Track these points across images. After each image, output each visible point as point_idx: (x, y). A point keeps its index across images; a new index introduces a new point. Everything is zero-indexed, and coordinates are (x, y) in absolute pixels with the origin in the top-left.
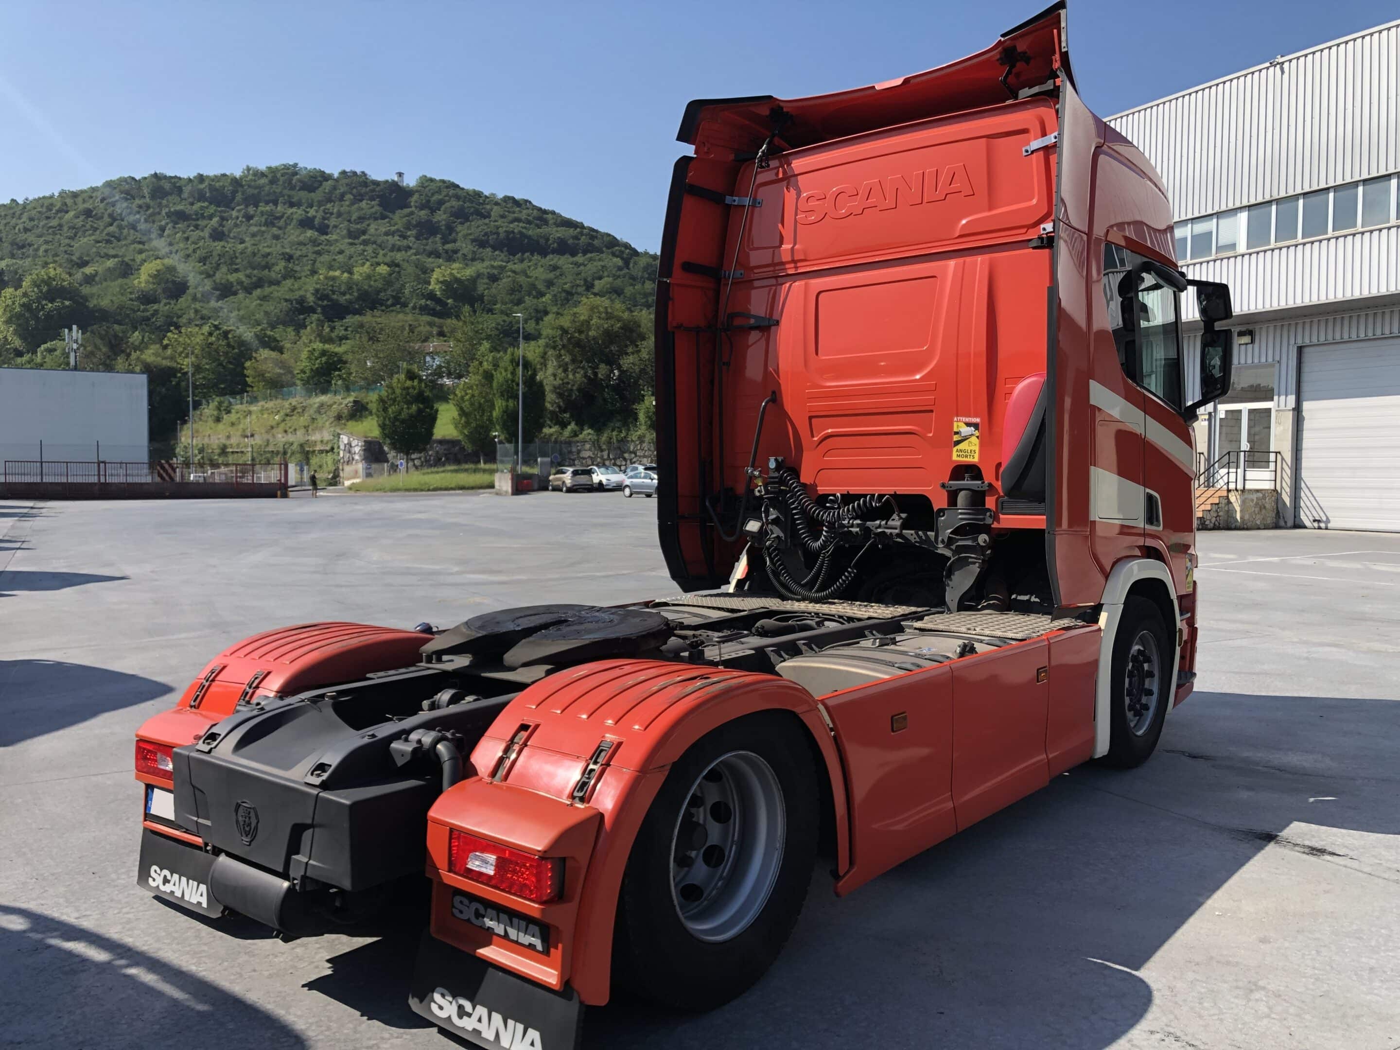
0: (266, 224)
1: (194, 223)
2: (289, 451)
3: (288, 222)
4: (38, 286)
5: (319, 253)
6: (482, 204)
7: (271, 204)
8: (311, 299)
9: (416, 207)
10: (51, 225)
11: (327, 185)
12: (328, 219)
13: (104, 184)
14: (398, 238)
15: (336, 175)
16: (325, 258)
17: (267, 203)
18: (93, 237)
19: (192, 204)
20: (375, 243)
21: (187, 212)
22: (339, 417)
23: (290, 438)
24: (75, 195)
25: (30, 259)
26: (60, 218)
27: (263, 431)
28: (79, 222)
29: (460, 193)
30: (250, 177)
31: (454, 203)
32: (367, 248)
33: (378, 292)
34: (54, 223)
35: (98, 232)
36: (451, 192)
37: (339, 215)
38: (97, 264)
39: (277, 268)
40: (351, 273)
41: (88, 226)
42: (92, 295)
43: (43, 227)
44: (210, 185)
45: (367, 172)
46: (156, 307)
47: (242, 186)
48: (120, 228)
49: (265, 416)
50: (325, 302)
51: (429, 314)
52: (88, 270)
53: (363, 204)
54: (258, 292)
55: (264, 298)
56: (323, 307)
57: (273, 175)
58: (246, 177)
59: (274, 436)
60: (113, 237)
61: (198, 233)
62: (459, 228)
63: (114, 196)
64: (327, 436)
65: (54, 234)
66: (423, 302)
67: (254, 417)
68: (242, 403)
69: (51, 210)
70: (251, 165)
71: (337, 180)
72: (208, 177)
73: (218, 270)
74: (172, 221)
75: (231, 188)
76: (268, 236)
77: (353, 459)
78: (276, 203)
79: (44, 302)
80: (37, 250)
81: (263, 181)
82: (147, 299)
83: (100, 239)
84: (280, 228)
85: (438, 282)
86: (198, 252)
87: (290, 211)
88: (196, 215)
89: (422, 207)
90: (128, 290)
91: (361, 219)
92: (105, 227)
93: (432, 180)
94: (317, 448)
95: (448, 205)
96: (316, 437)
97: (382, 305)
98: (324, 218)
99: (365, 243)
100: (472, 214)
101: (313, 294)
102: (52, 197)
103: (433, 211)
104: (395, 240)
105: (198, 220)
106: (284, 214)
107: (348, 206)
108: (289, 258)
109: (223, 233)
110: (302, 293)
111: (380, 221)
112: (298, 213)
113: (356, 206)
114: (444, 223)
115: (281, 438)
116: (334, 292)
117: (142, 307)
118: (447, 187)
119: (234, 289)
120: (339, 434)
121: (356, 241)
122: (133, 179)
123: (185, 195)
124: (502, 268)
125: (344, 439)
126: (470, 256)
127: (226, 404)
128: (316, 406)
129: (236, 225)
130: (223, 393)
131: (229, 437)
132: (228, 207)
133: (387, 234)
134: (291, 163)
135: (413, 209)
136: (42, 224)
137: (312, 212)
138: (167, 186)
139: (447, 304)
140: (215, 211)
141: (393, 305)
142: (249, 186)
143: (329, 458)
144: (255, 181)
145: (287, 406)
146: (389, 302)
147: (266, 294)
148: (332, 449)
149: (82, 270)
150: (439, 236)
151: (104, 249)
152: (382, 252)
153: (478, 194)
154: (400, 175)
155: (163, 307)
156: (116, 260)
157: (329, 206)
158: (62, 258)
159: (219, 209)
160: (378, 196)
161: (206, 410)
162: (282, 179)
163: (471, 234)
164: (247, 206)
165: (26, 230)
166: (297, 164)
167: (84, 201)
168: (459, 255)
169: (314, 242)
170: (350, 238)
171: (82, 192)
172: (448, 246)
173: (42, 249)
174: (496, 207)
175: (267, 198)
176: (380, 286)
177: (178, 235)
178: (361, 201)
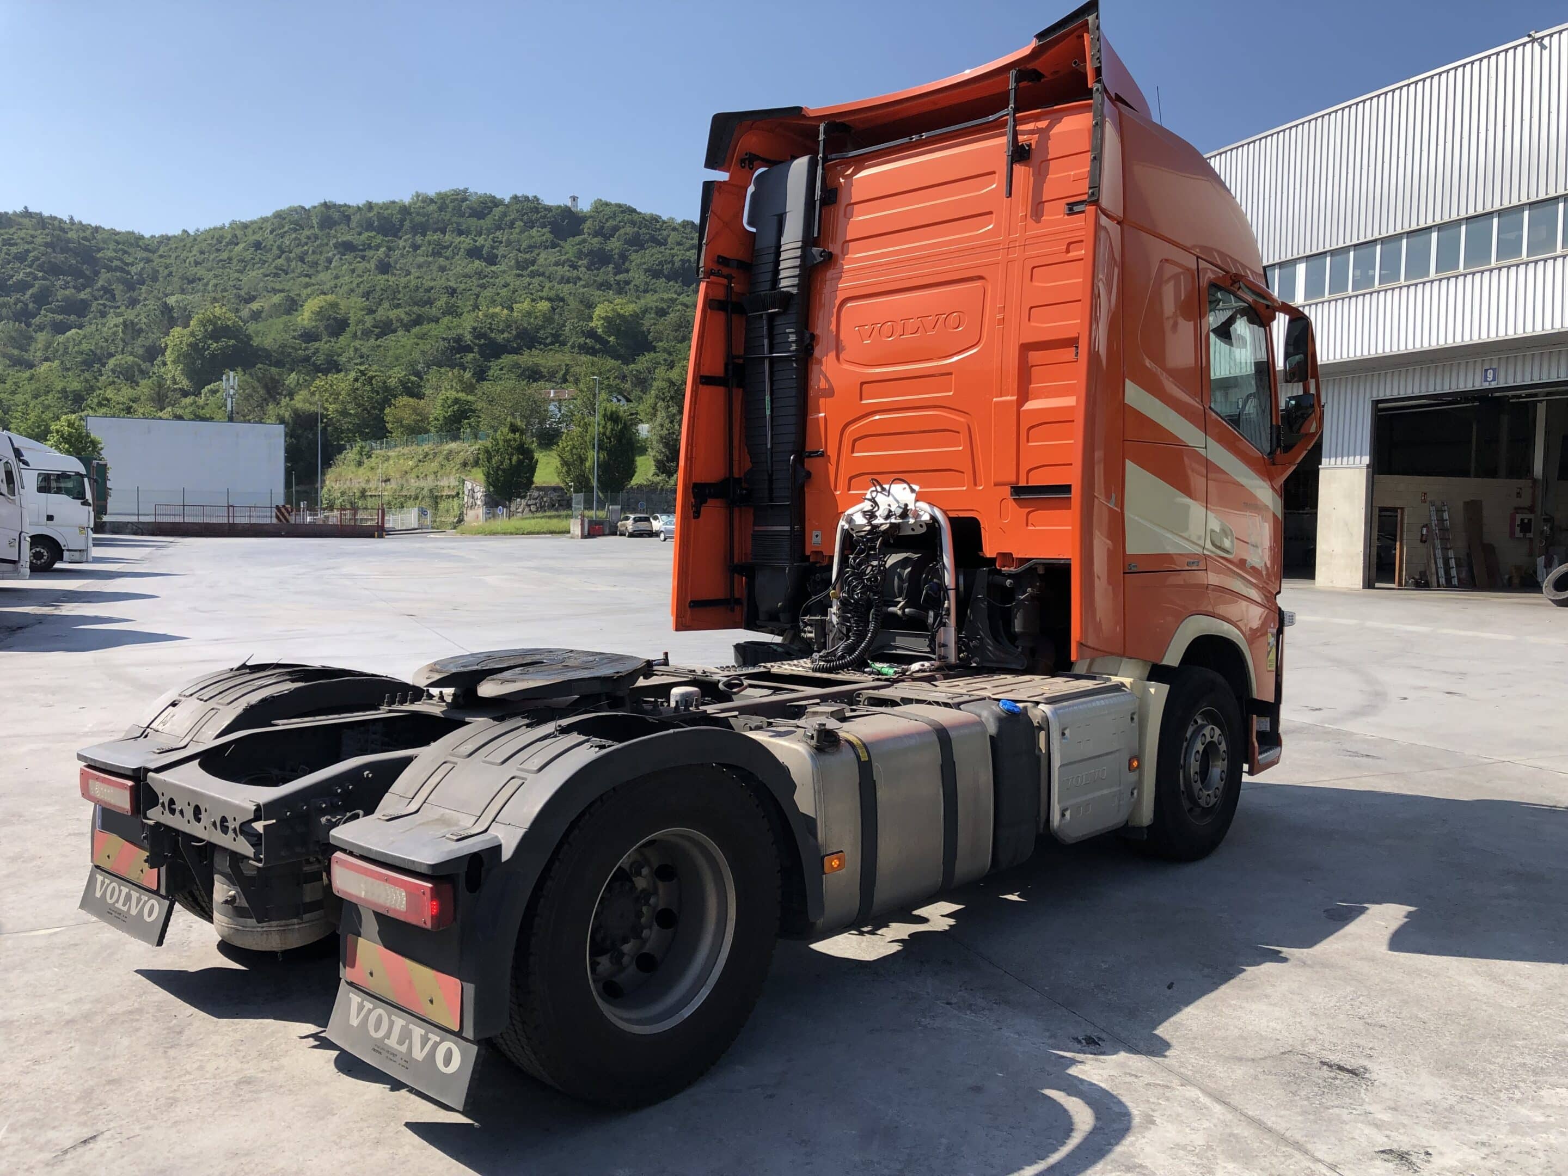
0: (434, 254)
1: (361, 253)
2: (420, 496)
3: (455, 251)
4: (204, 326)
5: (483, 287)
6: (660, 230)
7: (439, 233)
8: (468, 337)
9: (589, 234)
10: (221, 258)
11: (497, 211)
12: (497, 248)
13: (274, 214)
14: (568, 268)
15: (507, 200)
16: (488, 293)
17: (435, 231)
18: (262, 270)
19: (360, 234)
20: (543, 274)
21: (355, 242)
22: (465, 464)
23: (422, 483)
24: (245, 226)
25: (200, 294)
26: (231, 251)
27: (398, 476)
28: (248, 255)
29: (635, 217)
30: (419, 204)
31: (629, 230)
32: (534, 280)
33: (538, 330)
34: (224, 256)
35: (267, 265)
36: (627, 217)
37: (509, 243)
38: (264, 300)
39: (438, 304)
40: (511, 309)
41: (257, 259)
42: (257, 333)
43: (213, 260)
44: (379, 213)
45: (539, 196)
46: (317, 344)
47: (410, 214)
48: (289, 260)
49: (401, 461)
50: (483, 341)
51: (587, 353)
52: (255, 306)
53: (534, 232)
54: (416, 330)
55: (423, 337)
56: (480, 346)
57: (442, 202)
58: (415, 204)
59: (407, 481)
60: (281, 270)
61: (364, 265)
62: (633, 256)
63: (283, 227)
64: (453, 482)
65: (224, 267)
66: (582, 340)
67: (391, 462)
68: (381, 449)
69: (221, 243)
70: (420, 191)
71: (507, 206)
72: (377, 204)
73: (380, 305)
74: (339, 253)
75: (399, 216)
76: (434, 268)
77: (476, 504)
78: (444, 232)
79: (210, 342)
80: (207, 284)
81: (433, 207)
82: (309, 336)
83: (268, 272)
84: (447, 258)
85: (600, 318)
86: (362, 286)
87: (458, 239)
88: (363, 245)
89: (596, 234)
90: (292, 328)
91: (531, 248)
92: (274, 260)
93: (607, 204)
94: (445, 494)
95: (622, 231)
96: (444, 483)
97: (540, 343)
98: (493, 248)
99: (533, 275)
100: (647, 241)
101: (470, 332)
102: (222, 228)
103: (607, 238)
104: (565, 271)
105: (364, 250)
106: (452, 243)
107: (518, 234)
108: (453, 292)
109: (389, 265)
110: (460, 331)
111: (550, 250)
112: (466, 242)
113: (526, 233)
114: (617, 251)
115: (414, 483)
116: (491, 330)
117: (304, 345)
118: (623, 212)
119: (394, 326)
120: (463, 481)
121: (525, 273)
122: (303, 208)
123: (353, 225)
124: (673, 301)
125: (468, 485)
126: (642, 288)
127: (367, 449)
128: (445, 452)
129: (402, 256)
130: (365, 438)
131: (368, 481)
132: (396, 236)
133: (557, 264)
134: (462, 188)
135: (586, 236)
136: (212, 257)
137: (480, 241)
138: (336, 216)
139: (609, 342)
140: (383, 240)
141: (552, 343)
142: (418, 214)
143: (455, 503)
144: (424, 208)
145: (420, 452)
146: (548, 341)
147: (424, 331)
148: (458, 494)
149: (249, 306)
150: (611, 266)
151: (272, 283)
152: (548, 285)
153: (655, 219)
154: (574, 199)
155: (324, 345)
156: (282, 294)
157: (498, 233)
158: (231, 293)
159: (387, 239)
160: (550, 223)
161: (350, 455)
162: (451, 206)
163: (644, 263)
164: (414, 236)
165: (197, 263)
166: (467, 189)
167: (254, 233)
168: (631, 286)
169: (480, 274)
170: (518, 269)
171: (252, 223)
172: (620, 277)
173: (211, 284)
174: (673, 233)
175: (435, 226)
176: (540, 323)
177: (345, 267)
178: (532, 228)
